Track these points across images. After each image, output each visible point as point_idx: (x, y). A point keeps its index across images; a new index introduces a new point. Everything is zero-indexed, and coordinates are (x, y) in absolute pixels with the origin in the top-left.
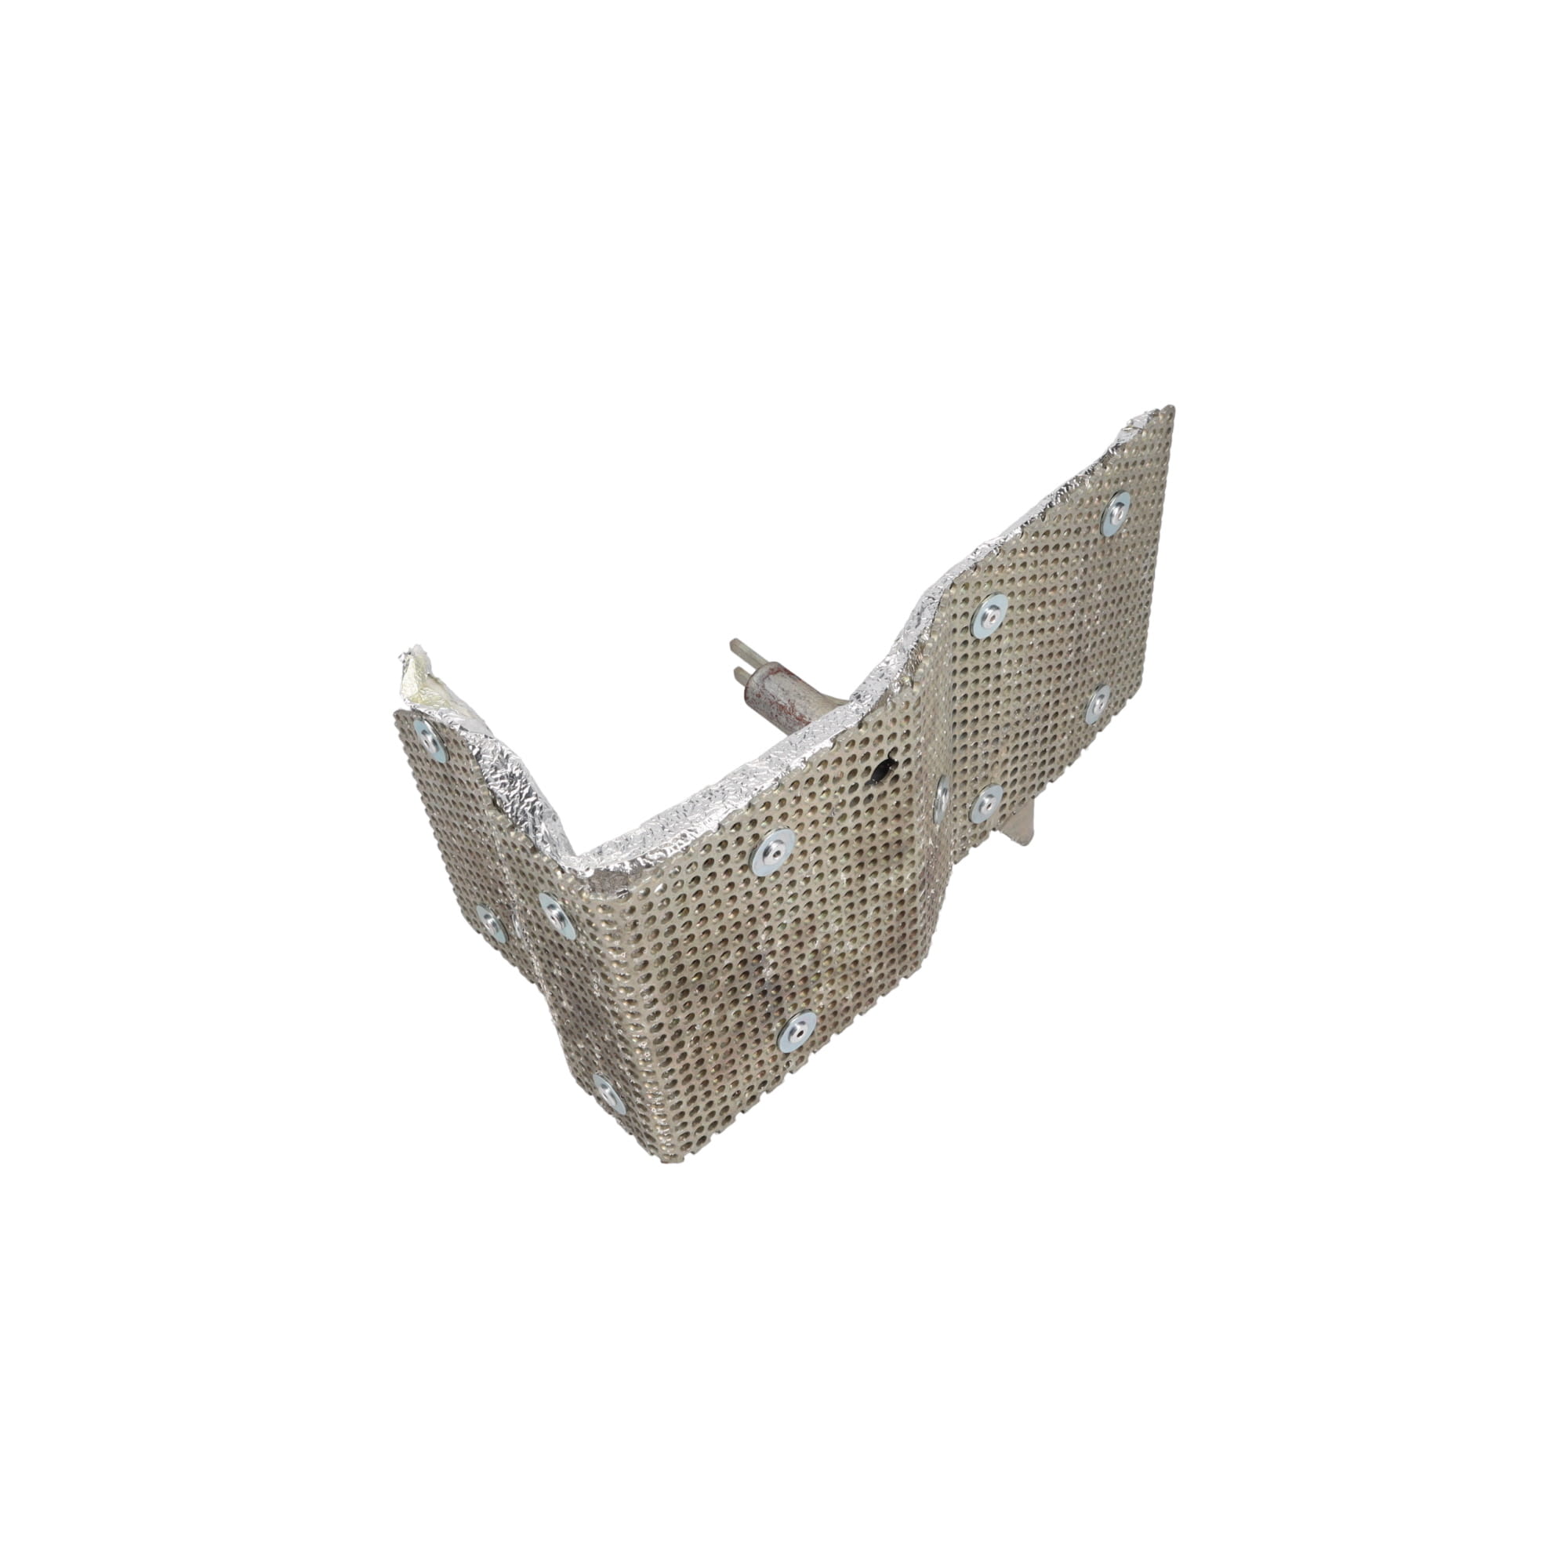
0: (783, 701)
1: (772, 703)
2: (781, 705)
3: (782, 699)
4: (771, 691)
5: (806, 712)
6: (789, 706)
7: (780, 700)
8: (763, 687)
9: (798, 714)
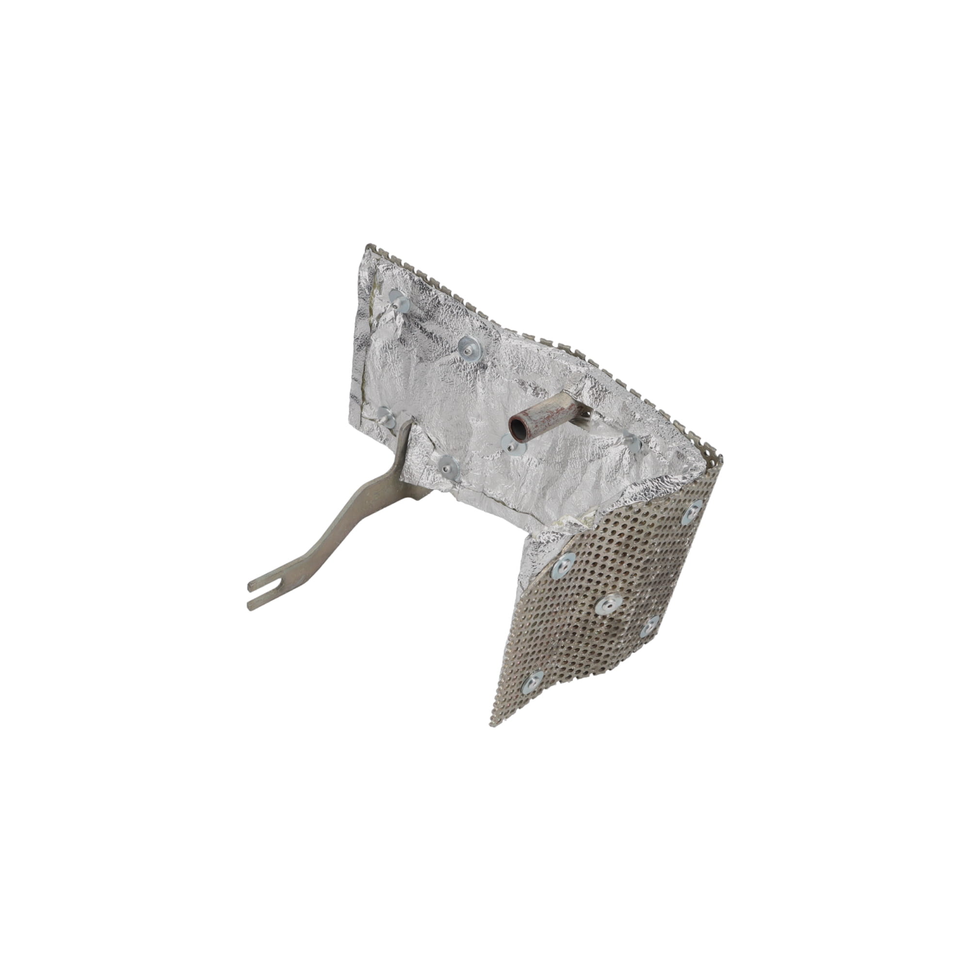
0: (546, 415)
1: (543, 422)
2: (547, 417)
3: (544, 415)
4: (538, 418)
5: (556, 407)
6: (549, 413)
7: (545, 416)
8: (534, 421)
9: (555, 412)
